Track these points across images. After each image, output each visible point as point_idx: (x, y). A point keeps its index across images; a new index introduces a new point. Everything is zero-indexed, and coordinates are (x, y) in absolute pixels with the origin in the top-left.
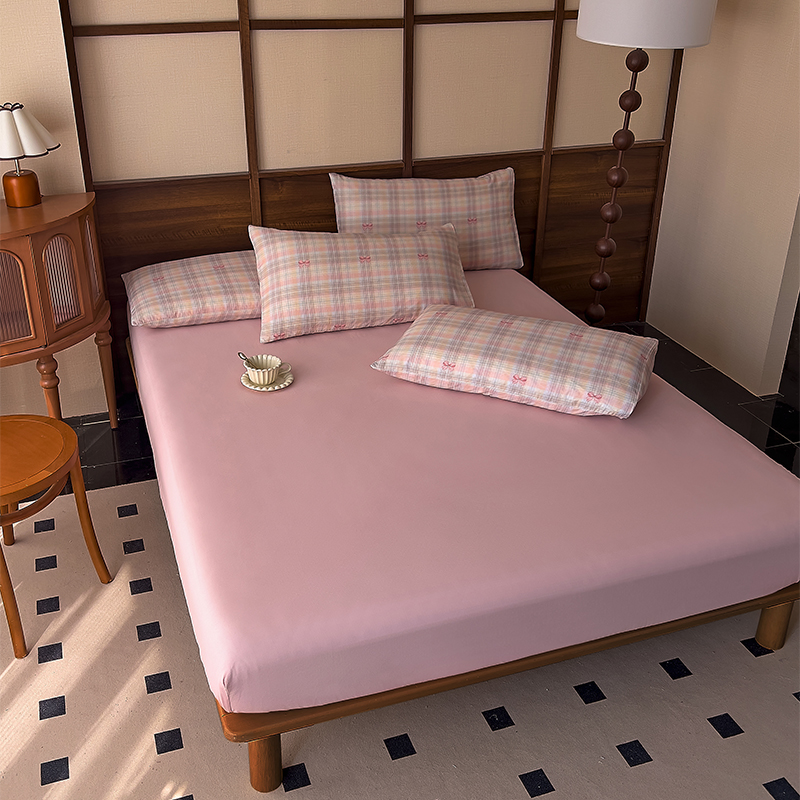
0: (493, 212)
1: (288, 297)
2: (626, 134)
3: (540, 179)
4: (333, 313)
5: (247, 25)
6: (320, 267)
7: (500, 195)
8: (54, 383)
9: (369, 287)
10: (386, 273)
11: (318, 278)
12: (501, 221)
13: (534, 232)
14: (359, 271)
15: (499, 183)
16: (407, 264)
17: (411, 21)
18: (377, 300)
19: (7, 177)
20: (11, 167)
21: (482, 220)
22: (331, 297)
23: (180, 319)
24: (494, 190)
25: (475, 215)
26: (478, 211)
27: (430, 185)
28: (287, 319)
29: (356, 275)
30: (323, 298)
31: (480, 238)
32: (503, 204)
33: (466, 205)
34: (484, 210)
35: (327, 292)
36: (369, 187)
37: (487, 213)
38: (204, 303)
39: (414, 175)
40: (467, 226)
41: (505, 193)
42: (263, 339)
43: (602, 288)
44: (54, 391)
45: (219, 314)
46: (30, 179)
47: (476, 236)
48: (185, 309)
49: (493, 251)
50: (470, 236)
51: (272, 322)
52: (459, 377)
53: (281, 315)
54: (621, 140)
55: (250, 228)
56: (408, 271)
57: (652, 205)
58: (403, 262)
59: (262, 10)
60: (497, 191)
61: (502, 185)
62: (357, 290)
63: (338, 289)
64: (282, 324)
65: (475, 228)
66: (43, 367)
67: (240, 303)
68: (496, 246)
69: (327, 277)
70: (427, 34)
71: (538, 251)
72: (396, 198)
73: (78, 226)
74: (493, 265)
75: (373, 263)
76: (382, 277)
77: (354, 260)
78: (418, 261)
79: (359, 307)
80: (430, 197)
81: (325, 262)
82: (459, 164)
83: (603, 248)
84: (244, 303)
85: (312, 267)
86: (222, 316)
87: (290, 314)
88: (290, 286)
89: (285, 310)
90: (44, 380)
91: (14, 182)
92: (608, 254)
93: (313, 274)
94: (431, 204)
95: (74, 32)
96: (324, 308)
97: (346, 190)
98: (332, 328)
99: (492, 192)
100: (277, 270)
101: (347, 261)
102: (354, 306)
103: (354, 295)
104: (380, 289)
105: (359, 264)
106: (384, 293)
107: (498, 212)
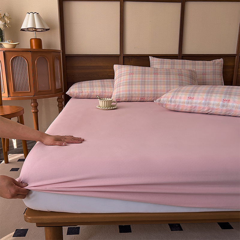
0: (213, 72)
1: (123, 85)
3: (234, 66)
4: (140, 92)
6: (137, 75)
7: (217, 66)
9: (156, 83)
10: (164, 79)
11: (136, 79)
12: (217, 76)
14: (153, 78)
15: (216, 62)
18: (159, 89)
21: (208, 74)
22: (140, 86)
24: (214, 64)
25: (205, 72)
26: (207, 71)
28: (121, 93)
29: (151, 79)
30: (137, 86)
31: (207, 81)
32: (218, 70)
33: (202, 68)
34: (210, 71)
35: (138, 84)
37: (211, 72)
39: (182, 59)
40: (202, 76)
41: (219, 66)
44: (36, 114)
47: (205, 80)
48: (86, 91)
50: (203, 80)
51: (116, 94)
56: (173, 79)
58: (171, 76)
60: (215, 65)
61: (218, 63)
62: (151, 84)
63: (143, 83)
64: (120, 95)
65: (205, 77)
69: (139, 79)
75: (159, 75)
76: (162, 80)
77: (151, 74)
79: (151, 91)
80: (188, 65)
81: (139, 74)
85: (134, 75)
87: (123, 91)
88: (124, 81)
89: (121, 90)
90: (33, 109)
93: (134, 78)
94: (188, 67)
96: (137, 90)
97: (155, 61)
98: (139, 99)
99: (213, 65)
100: (121, 76)
101: (148, 74)
102: (149, 90)
103: (149, 86)
104: (161, 84)
105: (153, 75)
106: (162, 86)
107: (215, 72)
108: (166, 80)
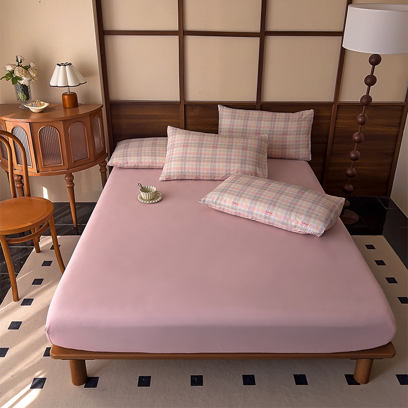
0: (297, 131)
1: (175, 161)
2: (368, 98)
3: (331, 117)
4: (195, 171)
5: (182, 33)
6: (192, 148)
7: (303, 122)
8: (72, 185)
9: (214, 161)
10: (223, 155)
11: (190, 153)
12: (301, 136)
13: (327, 143)
14: (211, 152)
15: (304, 117)
16: (235, 152)
17: (264, 34)
18: (217, 168)
19: (64, 95)
20: (66, 90)
21: (290, 134)
22: (195, 163)
23: (129, 165)
24: (300, 120)
25: (287, 132)
26: (289, 130)
27: (267, 115)
28: (172, 171)
29: (209, 154)
30: (191, 163)
31: (287, 143)
32: (304, 127)
33: (283, 126)
34: (292, 130)
35: (193, 161)
36: (236, 113)
37: (294, 131)
38: (141, 159)
39: (262, 109)
40: (282, 137)
41: (306, 122)
42: (161, 179)
43: (352, 176)
44: (72, 189)
45: (147, 165)
46: (73, 96)
47: (286, 142)
48: (132, 161)
49: (294, 150)
50: (283, 142)
51: (166, 171)
52: (240, 210)
53: (170, 169)
54: (364, 101)
55: (169, 127)
56: (235, 155)
57: (397, 136)
58: (233, 150)
59: (190, 26)
60: (301, 121)
61: (305, 118)
62: (208, 161)
63: (199, 160)
64: (170, 173)
65: (286, 138)
66: (67, 178)
67: (158, 161)
68: (296, 148)
69: (194, 154)
70: (272, 41)
71: (328, 153)
72: (247, 120)
73: (89, 119)
74: (294, 157)
75: (218, 149)
76: (221, 157)
77: (209, 147)
78: (241, 151)
79: (208, 169)
80: (265, 121)
81: (195, 147)
82: (286, 105)
83: (353, 155)
84: (159, 161)
85: (189, 148)
86: (149, 166)
87: (174, 169)
88: (177, 156)
89: (172, 166)
90: (67, 184)
91: (66, 97)
92: (355, 159)
93: (188, 152)
94: (264, 124)
95: (103, 33)
96: (191, 168)
97: (224, 113)
98: (194, 178)
99: (298, 121)
100: (174, 147)
101: (206, 147)
102: (205, 169)
103: (206, 163)
104: (219, 162)
105: (211, 149)
106: (221, 164)
107: (300, 131)
108: (225, 157)
